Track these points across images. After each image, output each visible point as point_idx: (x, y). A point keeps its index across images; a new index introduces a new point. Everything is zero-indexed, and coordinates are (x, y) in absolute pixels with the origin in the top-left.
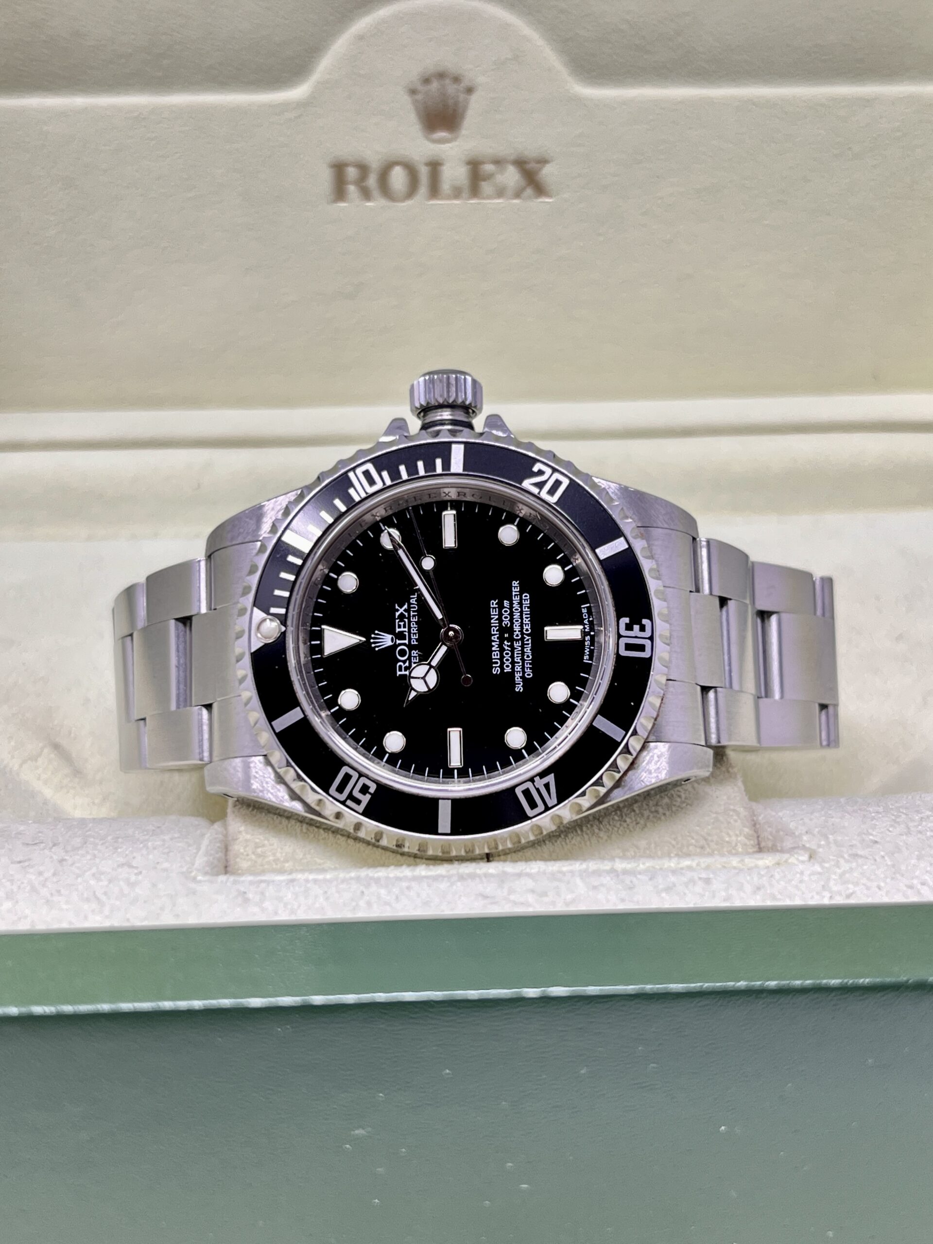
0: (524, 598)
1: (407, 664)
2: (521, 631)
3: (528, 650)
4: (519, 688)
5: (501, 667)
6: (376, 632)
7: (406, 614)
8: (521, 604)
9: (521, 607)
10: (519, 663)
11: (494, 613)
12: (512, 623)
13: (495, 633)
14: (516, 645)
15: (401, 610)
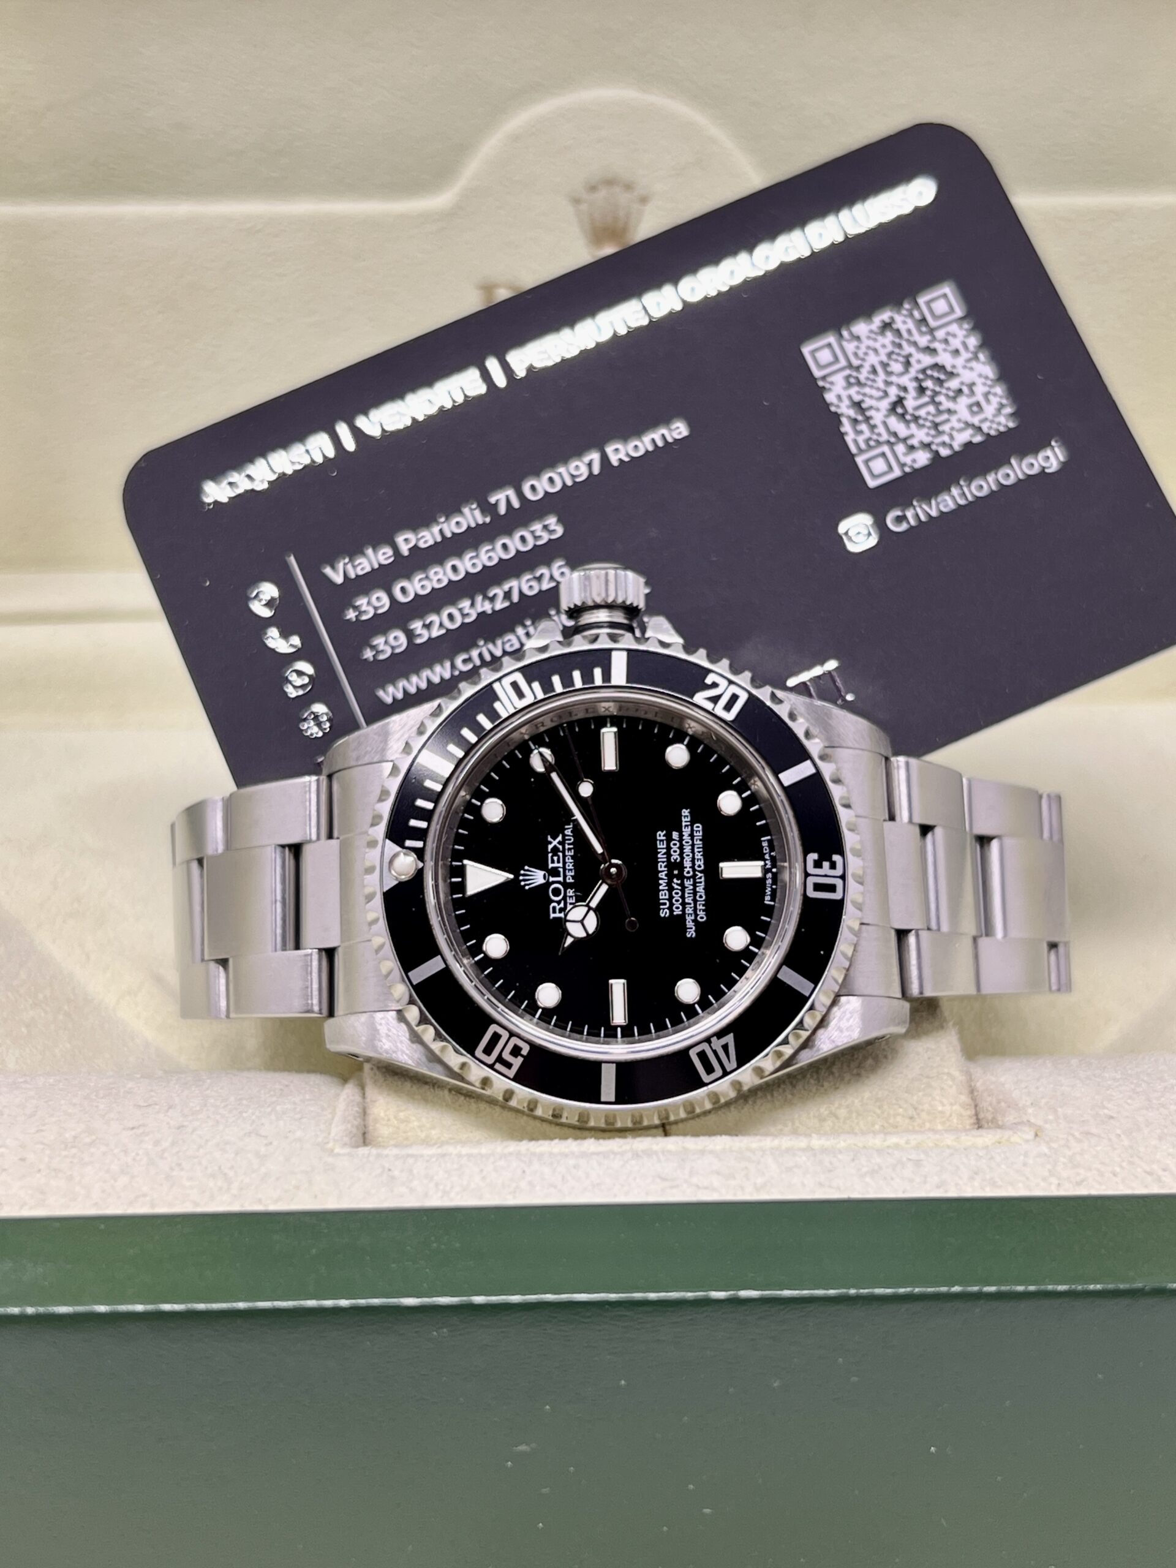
0: (695, 829)
1: (562, 905)
2: (693, 867)
3: (701, 889)
4: (691, 933)
5: (670, 908)
6: (526, 868)
7: (560, 847)
8: (692, 836)
9: (692, 839)
10: (690, 904)
11: (662, 846)
12: (682, 858)
13: (663, 869)
14: (687, 883)
15: (555, 843)
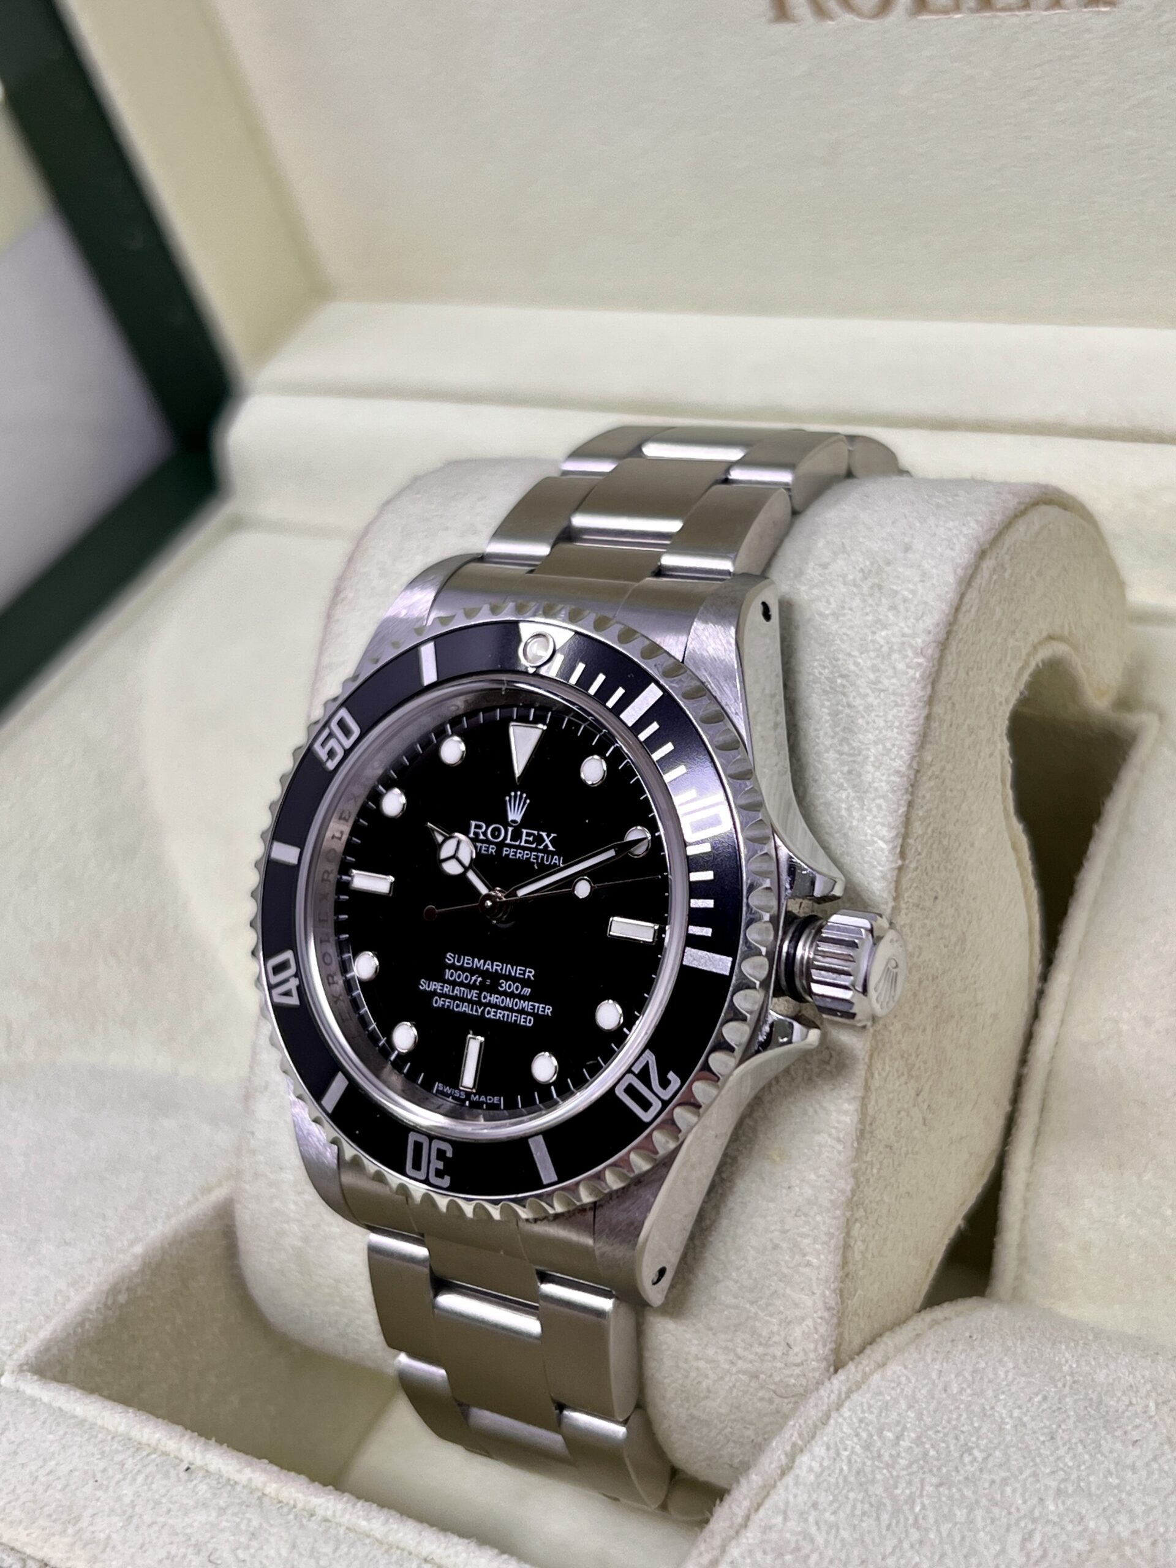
0: (529, 1017)
1: (482, 837)
2: (489, 1004)
3: (465, 1008)
4: (424, 985)
5: (452, 966)
6: (528, 801)
7: (541, 847)
8: (522, 1012)
9: (518, 1011)
10: (453, 992)
11: (518, 971)
12: (501, 994)
13: (495, 967)
14: (475, 992)
15: (547, 841)
